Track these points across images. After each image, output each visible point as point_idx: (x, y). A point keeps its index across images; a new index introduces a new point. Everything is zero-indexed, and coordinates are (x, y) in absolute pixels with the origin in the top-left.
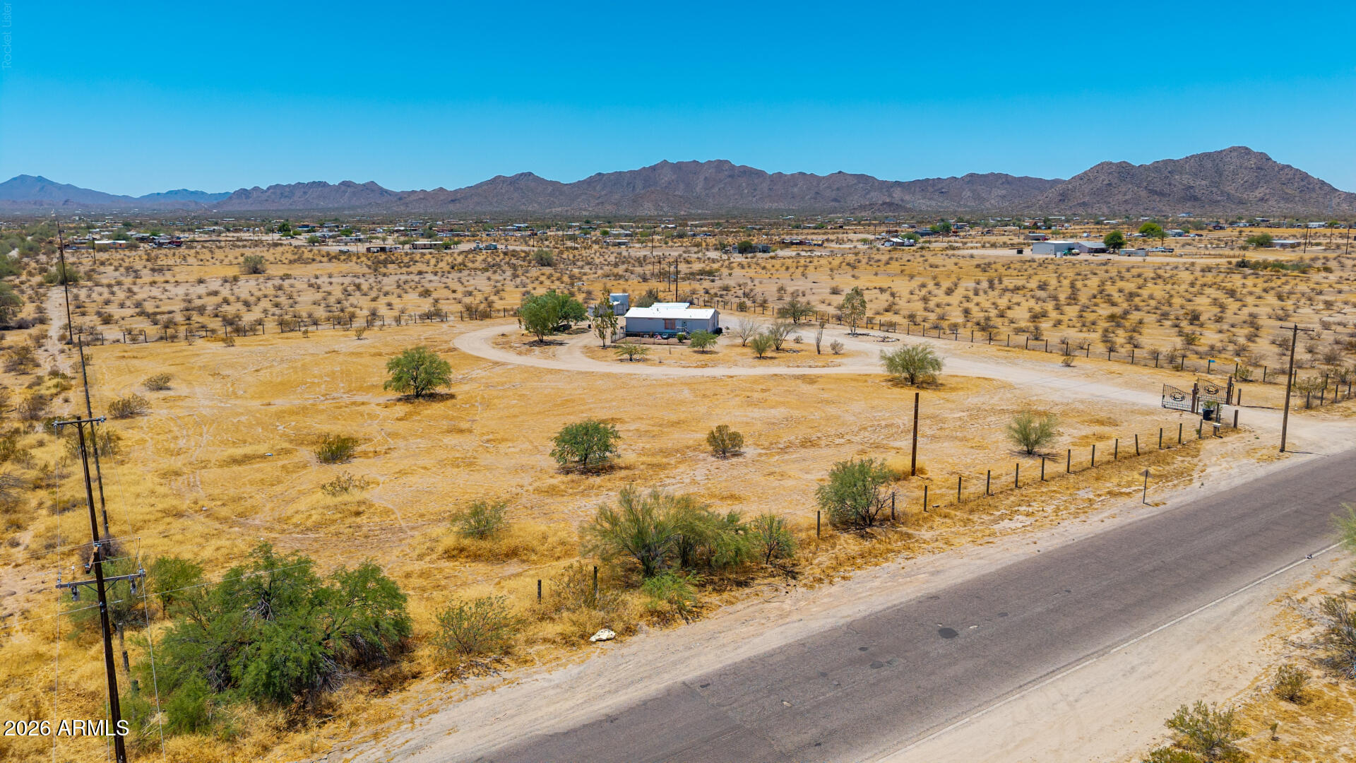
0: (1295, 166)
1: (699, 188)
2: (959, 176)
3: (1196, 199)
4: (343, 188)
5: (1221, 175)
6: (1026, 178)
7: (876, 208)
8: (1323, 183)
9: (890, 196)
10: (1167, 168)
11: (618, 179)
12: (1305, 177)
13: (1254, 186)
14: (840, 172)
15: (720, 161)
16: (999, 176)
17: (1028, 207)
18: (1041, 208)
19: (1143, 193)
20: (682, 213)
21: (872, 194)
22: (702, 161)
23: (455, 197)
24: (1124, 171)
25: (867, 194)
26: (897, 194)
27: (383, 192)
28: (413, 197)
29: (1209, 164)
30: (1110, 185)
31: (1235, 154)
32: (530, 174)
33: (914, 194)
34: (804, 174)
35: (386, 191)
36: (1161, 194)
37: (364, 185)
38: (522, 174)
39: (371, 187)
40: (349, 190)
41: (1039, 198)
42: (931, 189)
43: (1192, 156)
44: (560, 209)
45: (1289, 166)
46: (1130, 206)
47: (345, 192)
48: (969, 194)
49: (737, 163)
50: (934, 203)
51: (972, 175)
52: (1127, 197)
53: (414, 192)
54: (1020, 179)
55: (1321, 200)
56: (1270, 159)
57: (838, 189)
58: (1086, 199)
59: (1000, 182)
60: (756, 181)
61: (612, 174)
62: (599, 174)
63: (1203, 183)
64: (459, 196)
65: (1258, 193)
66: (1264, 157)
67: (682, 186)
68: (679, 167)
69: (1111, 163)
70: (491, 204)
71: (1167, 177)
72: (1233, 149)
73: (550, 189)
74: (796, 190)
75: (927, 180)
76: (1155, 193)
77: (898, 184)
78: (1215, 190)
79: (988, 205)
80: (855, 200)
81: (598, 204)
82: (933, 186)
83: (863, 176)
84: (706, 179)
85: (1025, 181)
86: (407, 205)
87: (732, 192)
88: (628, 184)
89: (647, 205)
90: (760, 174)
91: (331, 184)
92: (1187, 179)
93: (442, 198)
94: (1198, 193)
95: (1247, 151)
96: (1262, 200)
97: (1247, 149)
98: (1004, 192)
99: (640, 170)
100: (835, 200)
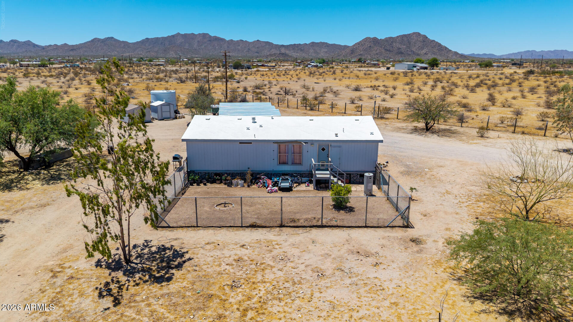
0: (436, 41)
1: (195, 46)
2: (308, 43)
3: (402, 53)
4: (12, 43)
5: (410, 44)
6: (334, 44)
7: (277, 55)
8: (446, 48)
9: (280, 51)
10: (390, 41)
11: (156, 41)
12: (440, 45)
13: (422, 49)
14: (258, 40)
15: (204, 34)
16: (324, 43)
17: (339, 56)
18: (344, 56)
19: (383, 51)
20: (189, 56)
21: (273, 50)
22: (196, 33)
23: (73, 48)
24: (375, 41)
25: (271, 50)
26: (283, 51)
27: (35, 46)
28: (50, 48)
29: (405, 39)
30: (370, 47)
31: (415, 35)
32: (112, 38)
33: (290, 50)
34: (242, 41)
35: (37, 45)
36: (389, 51)
37: (24, 42)
38: (108, 38)
39: (28, 43)
40: (15, 44)
41: (343, 52)
42: (297, 49)
43: (399, 36)
44: (128, 54)
45: (434, 41)
46: (379, 55)
47: (13, 45)
48: (312, 51)
49: (212, 35)
50: (298, 54)
51: (313, 43)
52: (377, 52)
53: (50, 46)
54: (332, 45)
55: (446, 54)
56: (427, 37)
57: (258, 48)
58: (362, 52)
59: (324, 46)
60: (221, 43)
61: (154, 38)
62: (147, 39)
63: (404, 47)
64: (75, 48)
65: (424, 51)
66: (425, 37)
67: (187, 45)
68: (185, 36)
69: (370, 38)
70: (92, 52)
71: (391, 44)
72: (414, 33)
73: (123, 45)
74: (239, 47)
75: (295, 44)
76: (387, 50)
77: (283, 46)
78: (408, 50)
79: (320, 55)
80: (266, 52)
81: (147, 52)
82: (297, 47)
83: (268, 42)
84: (198, 41)
85: (334, 46)
86: (47, 52)
87: (211, 48)
88: (162, 43)
89: (172, 52)
90: (223, 40)
91: (5, 41)
92: (398, 45)
93: (66, 48)
94: (403, 51)
95: (419, 34)
96: (425, 54)
97: (419, 33)
98: (326, 50)
99: (167, 37)
100: (257, 52)
